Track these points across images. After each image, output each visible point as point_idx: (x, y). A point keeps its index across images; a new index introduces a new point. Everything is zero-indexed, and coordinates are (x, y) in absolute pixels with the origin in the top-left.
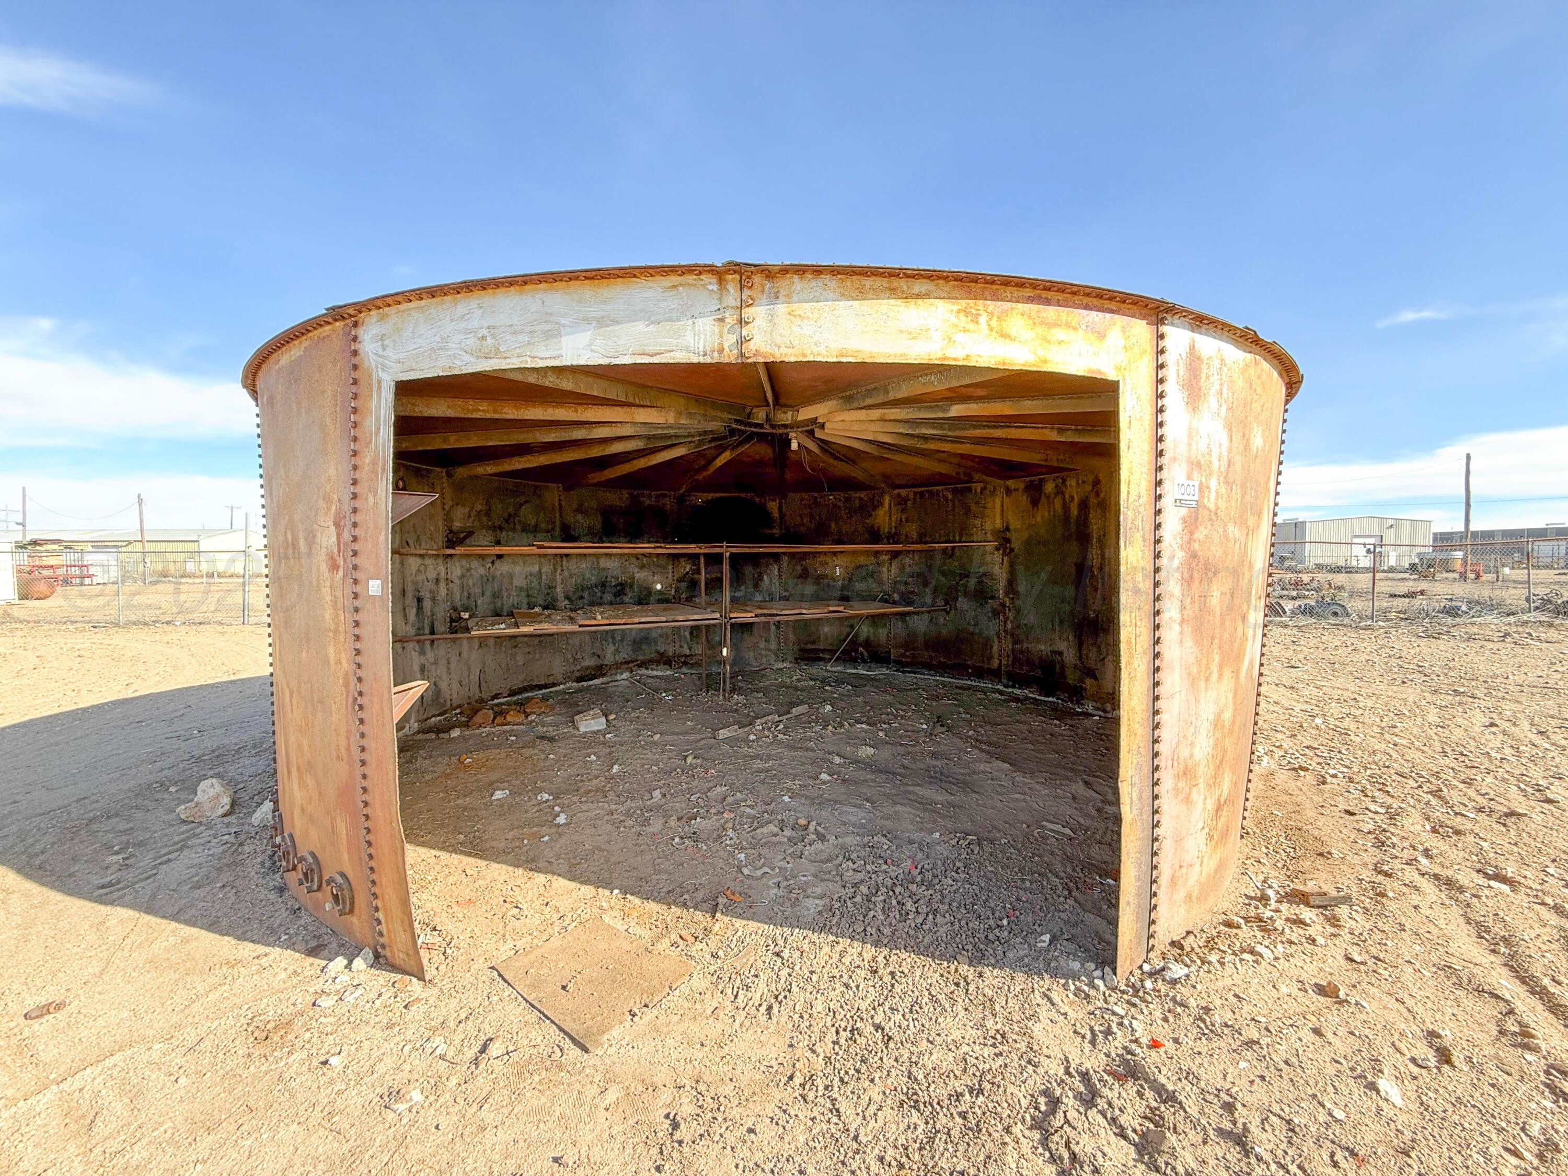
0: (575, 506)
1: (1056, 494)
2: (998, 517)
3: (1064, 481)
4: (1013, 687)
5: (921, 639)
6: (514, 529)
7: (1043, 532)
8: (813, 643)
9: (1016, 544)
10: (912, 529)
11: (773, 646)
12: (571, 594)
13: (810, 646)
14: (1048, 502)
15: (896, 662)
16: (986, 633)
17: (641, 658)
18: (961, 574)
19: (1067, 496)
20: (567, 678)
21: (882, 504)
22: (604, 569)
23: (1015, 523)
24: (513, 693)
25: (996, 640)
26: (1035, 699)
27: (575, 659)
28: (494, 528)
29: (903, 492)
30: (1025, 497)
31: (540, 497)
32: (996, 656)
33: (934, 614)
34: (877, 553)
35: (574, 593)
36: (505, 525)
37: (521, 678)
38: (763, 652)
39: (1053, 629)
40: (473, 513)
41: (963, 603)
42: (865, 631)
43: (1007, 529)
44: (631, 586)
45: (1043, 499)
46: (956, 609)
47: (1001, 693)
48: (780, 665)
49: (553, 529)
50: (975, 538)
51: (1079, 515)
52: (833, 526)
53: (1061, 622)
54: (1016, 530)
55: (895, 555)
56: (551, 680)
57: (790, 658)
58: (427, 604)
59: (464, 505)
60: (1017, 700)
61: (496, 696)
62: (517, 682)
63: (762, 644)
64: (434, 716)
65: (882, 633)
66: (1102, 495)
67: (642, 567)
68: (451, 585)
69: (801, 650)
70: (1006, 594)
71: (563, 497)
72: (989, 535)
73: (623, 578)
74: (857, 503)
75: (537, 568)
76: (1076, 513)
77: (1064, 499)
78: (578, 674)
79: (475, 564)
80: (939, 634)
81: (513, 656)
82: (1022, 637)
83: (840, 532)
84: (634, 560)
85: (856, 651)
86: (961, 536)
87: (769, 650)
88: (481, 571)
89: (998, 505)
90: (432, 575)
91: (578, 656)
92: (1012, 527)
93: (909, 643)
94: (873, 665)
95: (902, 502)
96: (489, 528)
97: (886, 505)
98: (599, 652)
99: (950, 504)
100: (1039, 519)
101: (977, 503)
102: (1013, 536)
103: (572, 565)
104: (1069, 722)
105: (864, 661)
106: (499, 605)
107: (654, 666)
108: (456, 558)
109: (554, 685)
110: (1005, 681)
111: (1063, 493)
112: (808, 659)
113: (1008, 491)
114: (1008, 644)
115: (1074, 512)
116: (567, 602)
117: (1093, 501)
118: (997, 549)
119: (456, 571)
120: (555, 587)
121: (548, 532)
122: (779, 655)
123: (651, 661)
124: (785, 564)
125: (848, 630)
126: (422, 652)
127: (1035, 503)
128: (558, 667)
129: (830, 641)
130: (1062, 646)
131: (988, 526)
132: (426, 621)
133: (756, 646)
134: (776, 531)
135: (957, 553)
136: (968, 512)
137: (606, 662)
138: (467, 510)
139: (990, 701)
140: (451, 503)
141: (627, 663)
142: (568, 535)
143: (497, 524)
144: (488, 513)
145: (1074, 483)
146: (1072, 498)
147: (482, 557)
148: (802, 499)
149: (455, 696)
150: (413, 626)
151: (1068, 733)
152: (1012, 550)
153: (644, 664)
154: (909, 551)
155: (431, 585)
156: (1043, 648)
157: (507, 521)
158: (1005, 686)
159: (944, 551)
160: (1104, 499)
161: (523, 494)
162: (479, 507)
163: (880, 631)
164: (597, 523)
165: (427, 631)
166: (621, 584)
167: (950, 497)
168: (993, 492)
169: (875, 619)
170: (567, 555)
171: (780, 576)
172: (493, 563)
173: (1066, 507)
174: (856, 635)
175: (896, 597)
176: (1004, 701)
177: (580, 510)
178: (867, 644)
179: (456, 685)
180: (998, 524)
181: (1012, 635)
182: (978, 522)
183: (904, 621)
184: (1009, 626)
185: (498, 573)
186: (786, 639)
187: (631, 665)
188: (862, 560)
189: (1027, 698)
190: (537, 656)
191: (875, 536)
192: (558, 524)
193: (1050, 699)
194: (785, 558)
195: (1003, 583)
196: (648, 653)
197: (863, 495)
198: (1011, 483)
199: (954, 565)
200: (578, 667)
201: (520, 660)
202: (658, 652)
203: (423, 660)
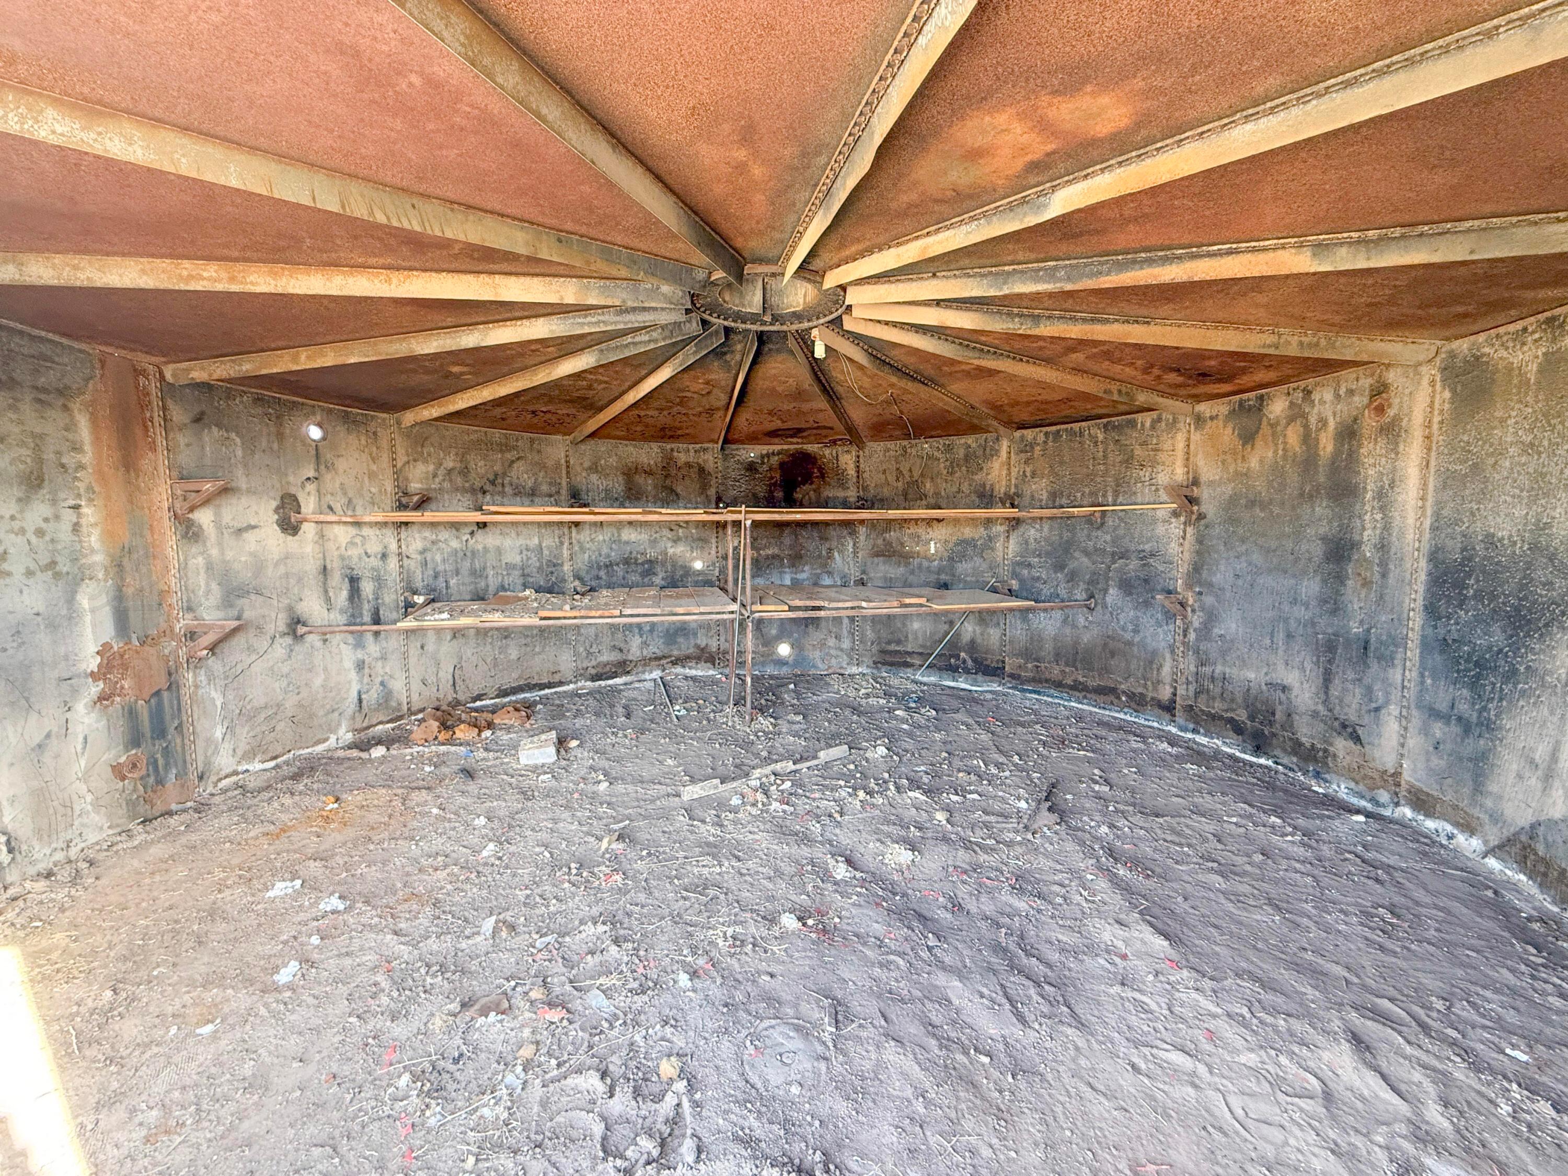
0: (587, 464)
1: (1291, 420)
2: (1179, 463)
3: (1308, 393)
4: (1194, 731)
5: (1049, 646)
6: (503, 494)
7: (1260, 485)
8: (899, 642)
9: (1209, 506)
10: (1040, 488)
11: (846, 644)
12: (583, 574)
13: (893, 647)
14: (1274, 434)
15: (1012, 676)
16: (1152, 644)
17: (676, 653)
18: (1113, 554)
19: (1313, 420)
20: (580, 675)
21: (997, 452)
22: (627, 543)
23: (1208, 471)
24: (503, 693)
25: (1168, 656)
26: (1231, 757)
27: (589, 653)
28: (473, 491)
29: (1029, 434)
30: (1229, 430)
31: (539, 452)
32: (1168, 680)
33: (1069, 612)
34: (988, 522)
35: (587, 572)
36: (488, 487)
37: (515, 675)
38: (833, 652)
39: (1273, 648)
40: (441, 472)
41: (1113, 595)
42: (969, 630)
43: (1196, 482)
44: (663, 564)
45: (1265, 429)
46: (1105, 606)
47: (1173, 741)
48: (854, 670)
49: (558, 493)
50: (1139, 500)
51: (1337, 453)
52: (928, 485)
53: (1289, 636)
54: (1211, 483)
55: (1015, 523)
56: (557, 678)
57: (867, 660)
58: (367, 588)
59: (426, 461)
60: (1198, 756)
61: (479, 697)
62: (509, 679)
63: (832, 642)
64: (381, 723)
65: (994, 635)
66: (1391, 412)
67: (676, 541)
68: (406, 562)
69: (883, 652)
70: (1189, 586)
71: (570, 453)
72: (1162, 492)
73: (651, 553)
74: (962, 452)
75: (536, 541)
76: (1330, 448)
77: (1306, 426)
78: (593, 672)
79: (444, 535)
80: (1076, 643)
81: (503, 650)
82: (1213, 655)
83: (937, 494)
84: (666, 532)
85: (957, 657)
86: (1116, 493)
87: (842, 650)
88: (455, 544)
89: (1180, 445)
90: (374, 548)
91: (594, 649)
92: (1203, 478)
93: (1028, 654)
94: (980, 677)
95: (1027, 448)
96: (464, 490)
97: (1004, 454)
98: (622, 645)
99: (1101, 448)
100: (1254, 463)
101: (1144, 444)
102: (1204, 493)
103: (584, 536)
104: (1301, 822)
105: (967, 671)
106: (483, 584)
107: (693, 664)
108: (415, 528)
109: (561, 683)
110: (1180, 720)
111: (1304, 416)
112: (892, 664)
113: (1199, 420)
114: (1189, 665)
115: (1327, 445)
116: (577, 583)
117: (1370, 422)
118: (1175, 514)
119: (415, 542)
120: (562, 565)
121: (551, 496)
122: (854, 656)
123: (688, 658)
124: (862, 538)
125: (946, 627)
126: (359, 644)
127: (1248, 438)
128: (566, 662)
129: (920, 641)
130: (1291, 678)
131: (1163, 478)
132: (366, 606)
133: (823, 644)
134: (852, 494)
135: (1110, 522)
136: (1128, 461)
137: (630, 658)
138: (431, 468)
139: (1151, 754)
140: (405, 459)
141: (658, 659)
142: (577, 498)
143: (478, 485)
144: (465, 472)
145: (1328, 396)
146: (1323, 422)
147: (455, 526)
148: (888, 450)
149: (415, 697)
150: (342, 611)
151: (1300, 851)
152: (1201, 516)
153: (678, 661)
154: (1034, 519)
155: (374, 562)
156: (1252, 675)
157: (493, 483)
158: (1182, 729)
159: (1089, 518)
160: (1397, 419)
161: (515, 448)
162: (449, 463)
163: (991, 631)
164: (618, 485)
165: (367, 618)
166: (650, 562)
167: (1101, 437)
168: (1173, 425)
169: (983, 617)
170: (577, 524)
171: (855, 553)
172: (472, 533)
173: (1308, 439)
174: (958, 635)
175: (1015, 585)
176: (1177, 757)
177: (594, 468)
178: (972, 646)
179: (416, 686)
180: (1180, 474)
181: (1197, 652)
182: (1145, 474)
183: (1025, 620)
184: (1192, 636)
185: (480, 547)
186: (863, 635)
187: (664, 662)
188: (968, 532)
189: (1217, 755)
190: (537, 649)
191: (986, 498)
192: (564, 483)
193: (1262, 761)
194: (862, 530)
195: (1184, 568)
196: (685, 647)
197: (970, 440)
198: (1204, 408)
199: (1104, 538)
200: (594, 663)
201: (514, 653)
202: (697, 646)
203: (360, 654)
